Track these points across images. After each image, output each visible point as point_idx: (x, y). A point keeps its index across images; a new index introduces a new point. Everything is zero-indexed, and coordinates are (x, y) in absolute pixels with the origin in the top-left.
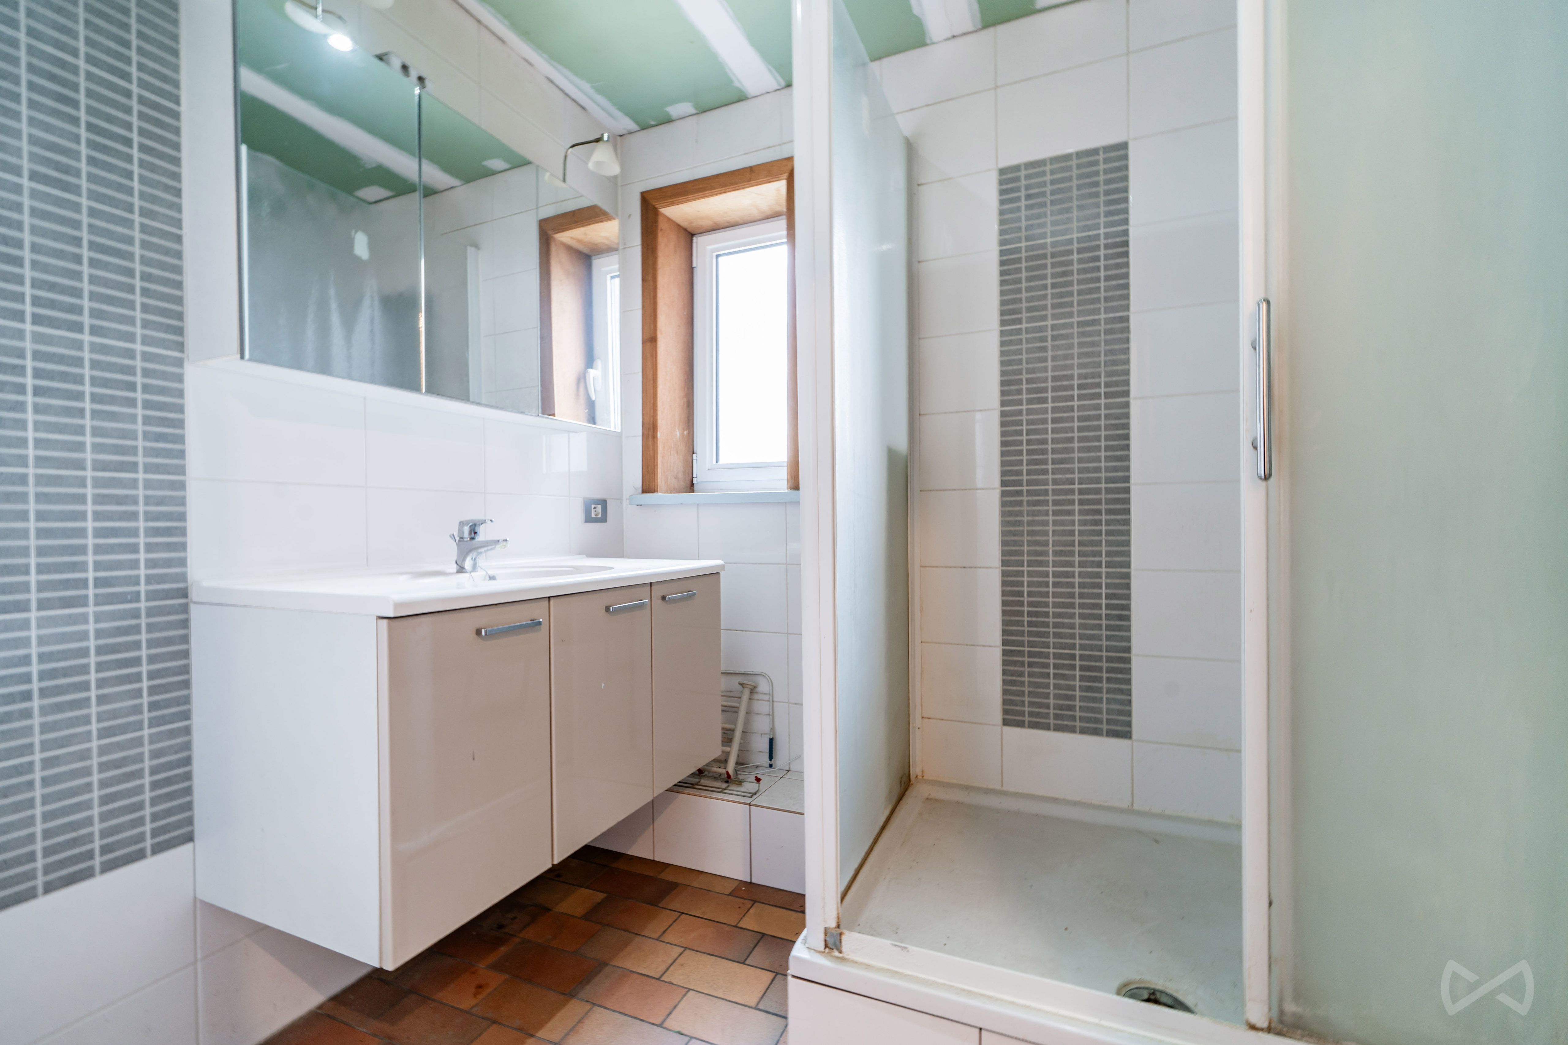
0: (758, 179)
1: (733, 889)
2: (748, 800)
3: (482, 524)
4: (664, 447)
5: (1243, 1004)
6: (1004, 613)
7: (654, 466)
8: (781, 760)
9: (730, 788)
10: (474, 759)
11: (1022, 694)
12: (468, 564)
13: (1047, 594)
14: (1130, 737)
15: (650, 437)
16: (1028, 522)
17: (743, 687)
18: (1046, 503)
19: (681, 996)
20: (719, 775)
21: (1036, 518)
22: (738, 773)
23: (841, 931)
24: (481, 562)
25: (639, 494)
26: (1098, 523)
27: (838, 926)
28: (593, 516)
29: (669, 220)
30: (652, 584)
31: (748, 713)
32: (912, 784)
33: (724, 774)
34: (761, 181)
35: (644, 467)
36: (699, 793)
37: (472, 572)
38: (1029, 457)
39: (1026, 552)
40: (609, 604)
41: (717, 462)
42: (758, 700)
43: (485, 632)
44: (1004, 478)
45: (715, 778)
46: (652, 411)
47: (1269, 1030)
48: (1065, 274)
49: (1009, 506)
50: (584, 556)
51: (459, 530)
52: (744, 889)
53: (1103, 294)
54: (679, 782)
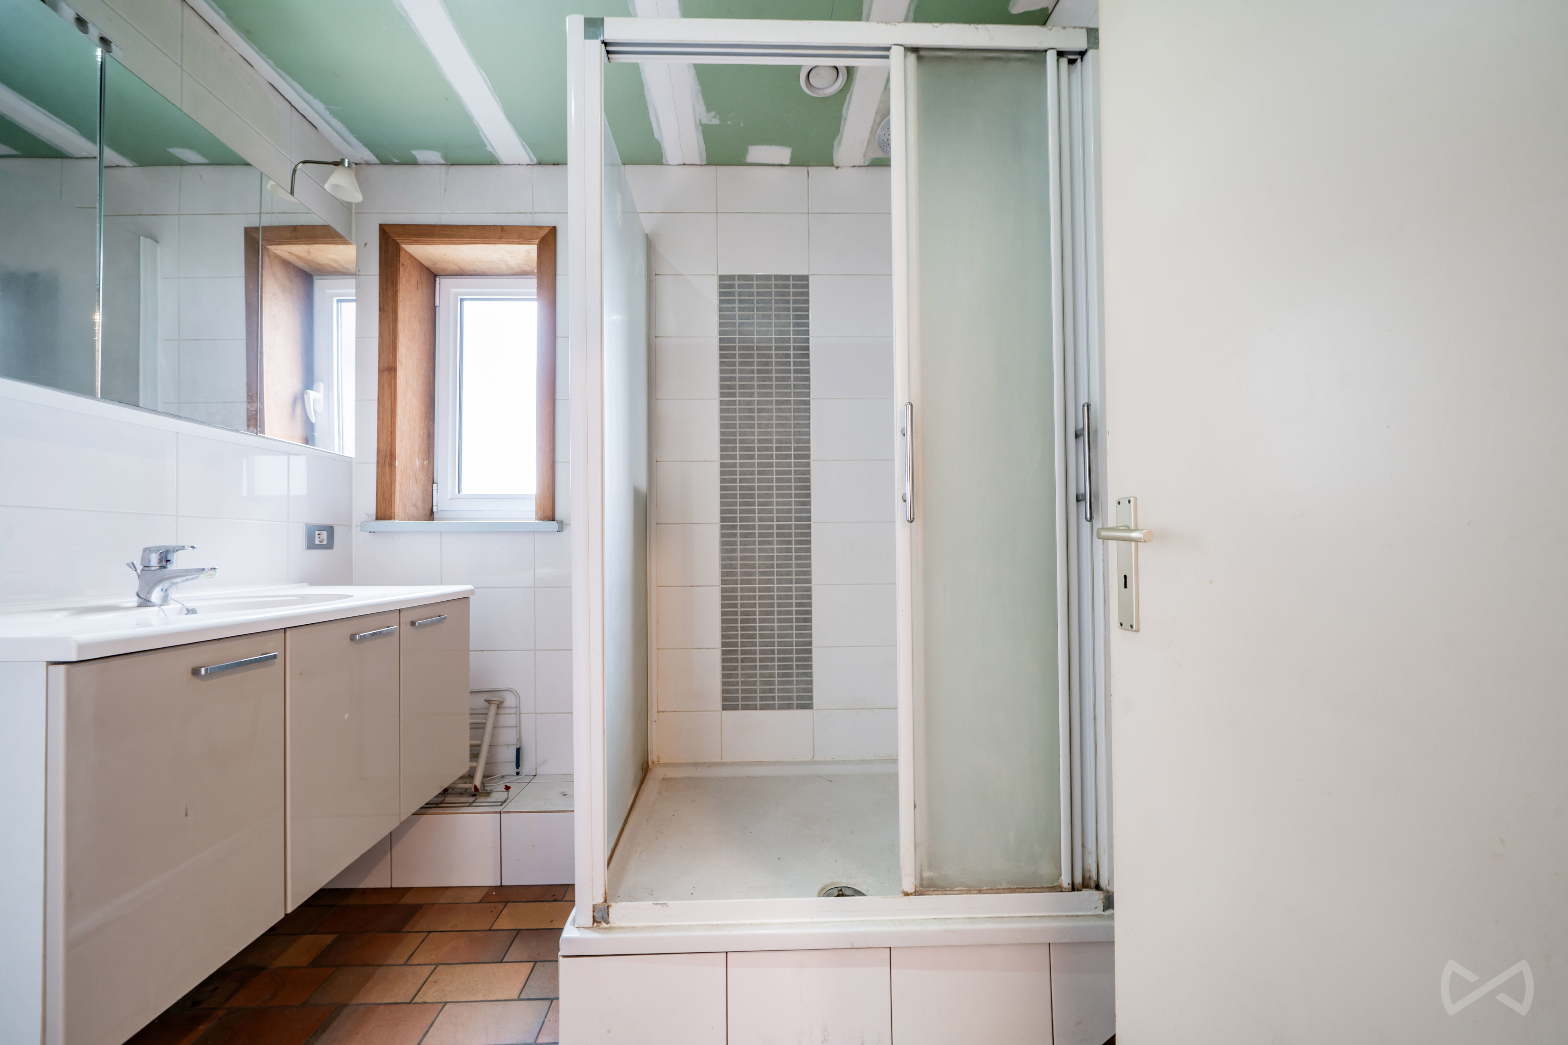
0: (510, 239)
1: (483, 895)
2: (498, 809)
3: (177, 550)
4: (402, 476)
5: (900, 880)
6: (723, 621)
7: (391, 494)
8: (527, 766)
9: (478, 801)
10: (186, 815)
11: (737, 684)
12: (156, 596)
13: (754, 605)
14: (812, 708)
15: (387, 465)
16: (741, 549)
17: (490, 704)
18: (753, 535)
19: (437, 1012)
20: (465, 790)
21: (746, 547)
22: (485, 785)
23: (609, 904)
24: (173, 594)
25: (372, 521)
26: (789, 550)
27: (606, 901)
28: (317, 542)
29: (411, 256)
30: (401, 611)
31: (495, 727)
32: (650, 769)
33: (471, 788)
34: (513, 241)
35: (379, 494)
36: (445, 810)
37: (161, 605)
38: (741, 500)
39: (739, 573)
40: (354, 632)
41: (459, 492)
42: (505, 714)
43: (206, 670)
44: (723, 515)
45: (461, 794)
46: (389, 439)
47: (916, 893)
48: (766, 364)
49: (727, 538)
50: (307, 584)
51: (143, 558)
52: (494, 893)
53: (792, 383)
54: (426, 804)
